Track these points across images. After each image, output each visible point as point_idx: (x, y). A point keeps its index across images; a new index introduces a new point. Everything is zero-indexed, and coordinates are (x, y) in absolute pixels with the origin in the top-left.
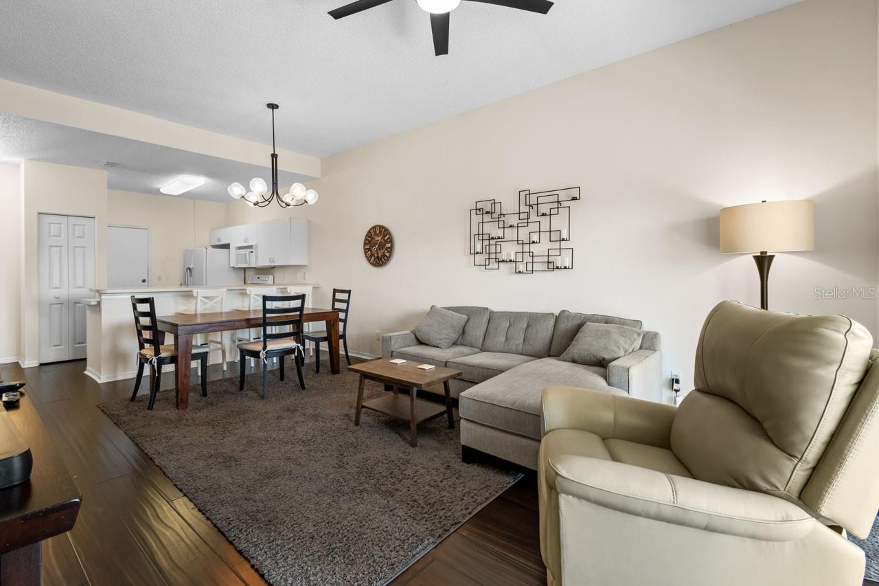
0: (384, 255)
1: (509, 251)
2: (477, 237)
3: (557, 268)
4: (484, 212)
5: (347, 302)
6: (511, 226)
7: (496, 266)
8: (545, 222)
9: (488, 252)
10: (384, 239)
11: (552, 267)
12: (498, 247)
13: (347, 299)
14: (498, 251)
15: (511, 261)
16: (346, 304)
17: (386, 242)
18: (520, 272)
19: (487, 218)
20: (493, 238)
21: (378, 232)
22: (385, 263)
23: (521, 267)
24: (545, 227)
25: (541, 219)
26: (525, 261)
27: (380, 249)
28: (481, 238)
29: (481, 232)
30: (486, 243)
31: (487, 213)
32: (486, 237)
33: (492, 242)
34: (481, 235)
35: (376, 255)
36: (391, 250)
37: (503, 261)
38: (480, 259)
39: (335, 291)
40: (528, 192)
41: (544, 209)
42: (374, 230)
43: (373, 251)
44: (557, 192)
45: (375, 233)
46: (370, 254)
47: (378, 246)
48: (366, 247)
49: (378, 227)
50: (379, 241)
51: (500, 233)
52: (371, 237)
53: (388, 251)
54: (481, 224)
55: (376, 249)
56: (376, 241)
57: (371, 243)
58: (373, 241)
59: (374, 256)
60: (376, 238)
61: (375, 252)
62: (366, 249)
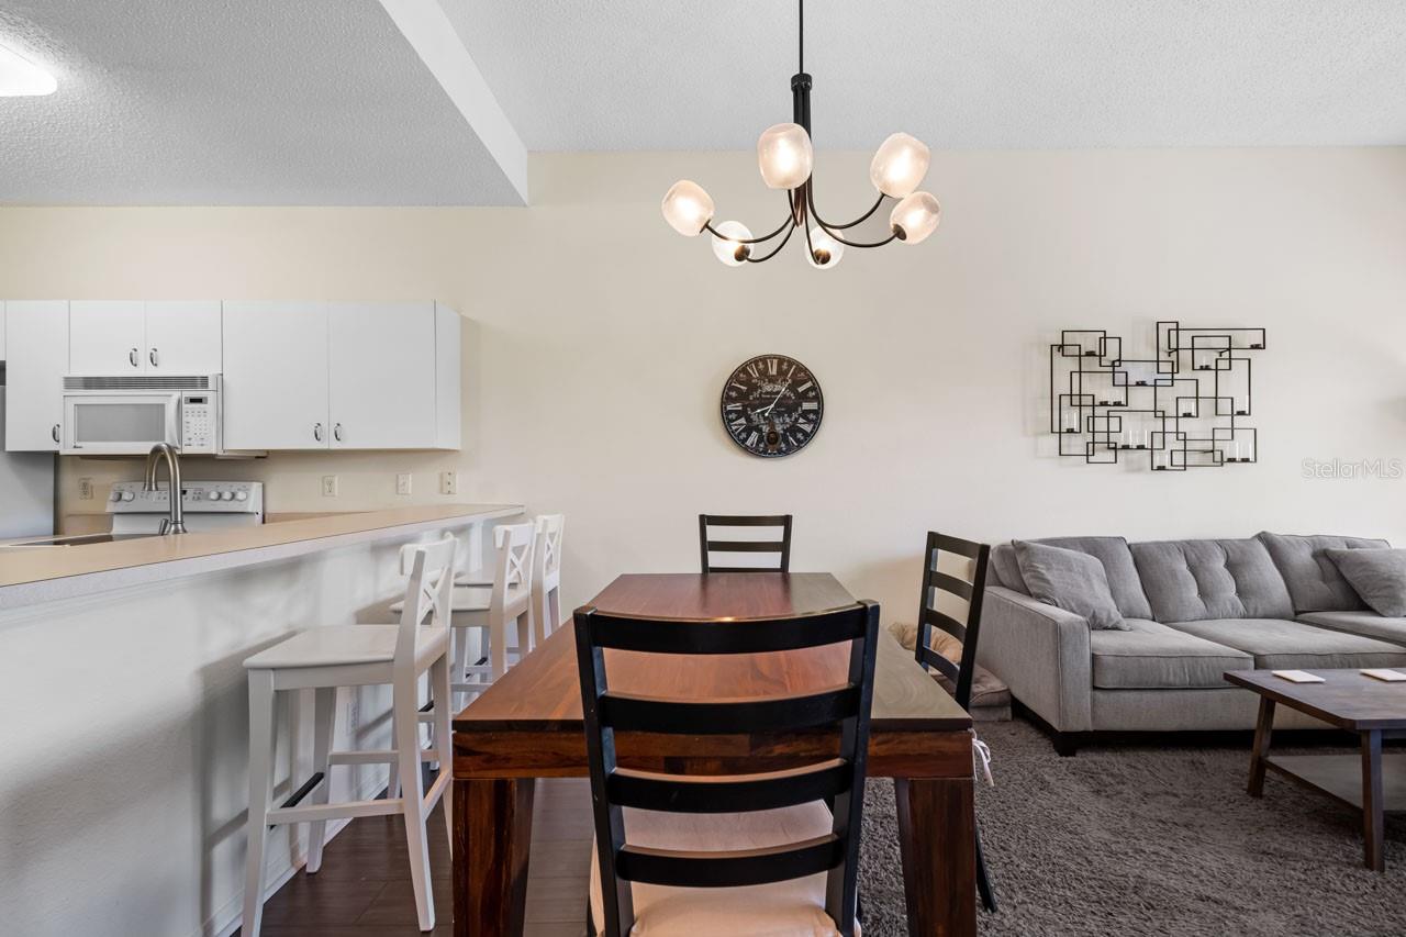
0: (794, 430)
1: (1134, 430)
2: (1065, 401)
3: (1232, 460)
4: (1083, 353)
5: (784, 547)
6: (1143, 384)
7: (1110, 456)
8: (1206, 379)
9: (1091, 429)
10: (796, 393)
11: (1218, 458)
12: (1114, 421)
13: (780, 539)
14: (1114, 428)
15: (1141, 447)
16: (778, 555)
17: (804, 397)
18: (1161, 468)
19: (1092, 364)
20: (1103, 404)
21: (774, 372)
22: (799, 448)
23: (1162, 458)
24: (1207, 389)
25: (1202, 375)
26: (1168, 449)
27: (780, 414)
28: (1076, 402)
29: (1076, 391)
30: (1087, 411)
31: (1090, 354)
32: (1088, 401)
33: (1101, 411)
34: (1077, 399)
35: (766, 429)
36: (816, 417)
37: (1126, 447)
38: (1077, 444)
39: (706, 521)
41: (1203, 358)
42: (761, 366)
43: (754, 417)
44: (1228, 333)
45: (764, 374)
46: (742, 425)
47: (773, 406)
48: (729, 408)
49: (775, 361)
50: (778, 393)
51: (1119, 395)
52: (747, 383)
53: (809, 421)
54: (1076, 377)
55: (766, 414)
56: (767, 393)
57: (748, 399)
58: (756, 394)
59: (760, 431)
60: (768, 388)
61: (763, 422)
62: (731, 412)
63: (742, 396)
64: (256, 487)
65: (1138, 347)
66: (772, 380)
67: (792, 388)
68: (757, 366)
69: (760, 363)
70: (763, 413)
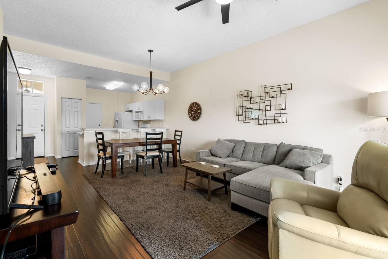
0: (197, 116)
1: (255, 114)
2: (240, 108)
3: (279, 122)
4: (244, 96)
6: (257, 103)
7: (249, 121)
8: (273, 100)
9: (245, 114)
11: (277, 122)
12: (250, 112)
13: (181, 135)
14: (250, 114)
15: (256, 119)
16: (180, 137)
17: (198, 110)
18: (260, 124)
19: (245, 99)
20: (247, 108)
21: (194, 105)
22: (198, 119)
23: (261, 122)
24: (273, 102)
25: (272, 99)
26: (263, 119)
27: (195, 113)
28: (242, 108)
29: (242, 106)
30: (244, 110)
31: (245, 96)
32: (244, 108)
33: (248, 110)
34: (242, 107)
35: (193, 116)
37: (252, 119)
38: (241, 118)
39: (176, 131)
40: (265, 87)
41: (273, 94)
44: (279, 86)
46: (191, 115)
47: (194, 111)
48: (189, 112)
49: (195, 103)
51: (251, 106)
52: (191, 107)
53: (199, 114)
54: (242, 102)
56: (194, 109)
58: (192, 109)
61: (193, 114)
64: (149, 125)
65: (256, 92)
66: (194, 107)
67: (197, 108)
68: (192, 104)
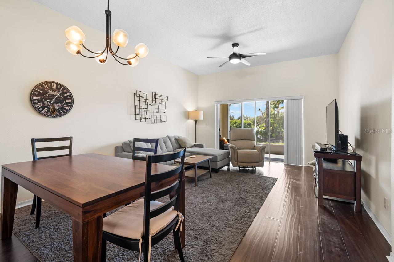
0: (62, 108)
2: (137, 107)
3: (163, 122)
6: (150, 105)
7: (144, 120)
8: (160, 104)
9: (141, 114)
10: (63, 96)
12: (145, 113)
14: (145, 114)
15: (150, 118)
17: (66, 98)
18: (153, 123)
19: (141, 99)
20: (143, 108)
21: (54, 88)
22: (64, 115)
24: (160, 107)
26: (154, 119)
27: (57, 103)
28: (139, 108)
29: (139, 105)
30: (141, 110)
31: (141, 97)
32: (141, 107)
33: (143, 110)
34: (139, 107)
35: (51, 107)
36: (71, 105)
37: (147, 118)
38: (138, 117)
39: (33, 141)
41: (160, 101)
42: (49, 85)
43: (46, 103)
44: (163, 96)
45: (50, 88)
46: (40, 105)
47: (54, 99)
48: (34, 98)
49: (55, 84)
50: (56, 95)
51: (145, 107)
52: (43, 89)
53: (68, 106)
54: (139, 101)
55: (51, 102)
56: (51, 95)
57: (43, 96)
58: (47, 95)
59: (48, 108)
60: (52, 93)
61: (49, 105)
62: (35, 100)
63: (40, 94)
65: (149, 97)
66: (54, 90)
67: (62, 94)
68: (47, 85)
69: (49, 84)
70: (50, 102)
